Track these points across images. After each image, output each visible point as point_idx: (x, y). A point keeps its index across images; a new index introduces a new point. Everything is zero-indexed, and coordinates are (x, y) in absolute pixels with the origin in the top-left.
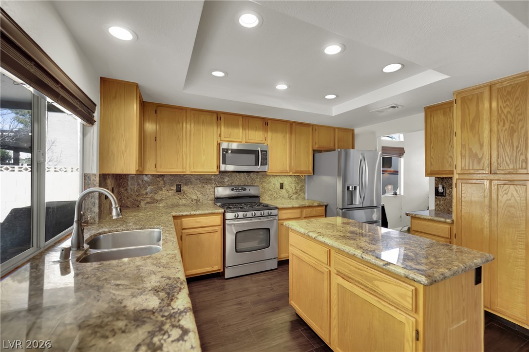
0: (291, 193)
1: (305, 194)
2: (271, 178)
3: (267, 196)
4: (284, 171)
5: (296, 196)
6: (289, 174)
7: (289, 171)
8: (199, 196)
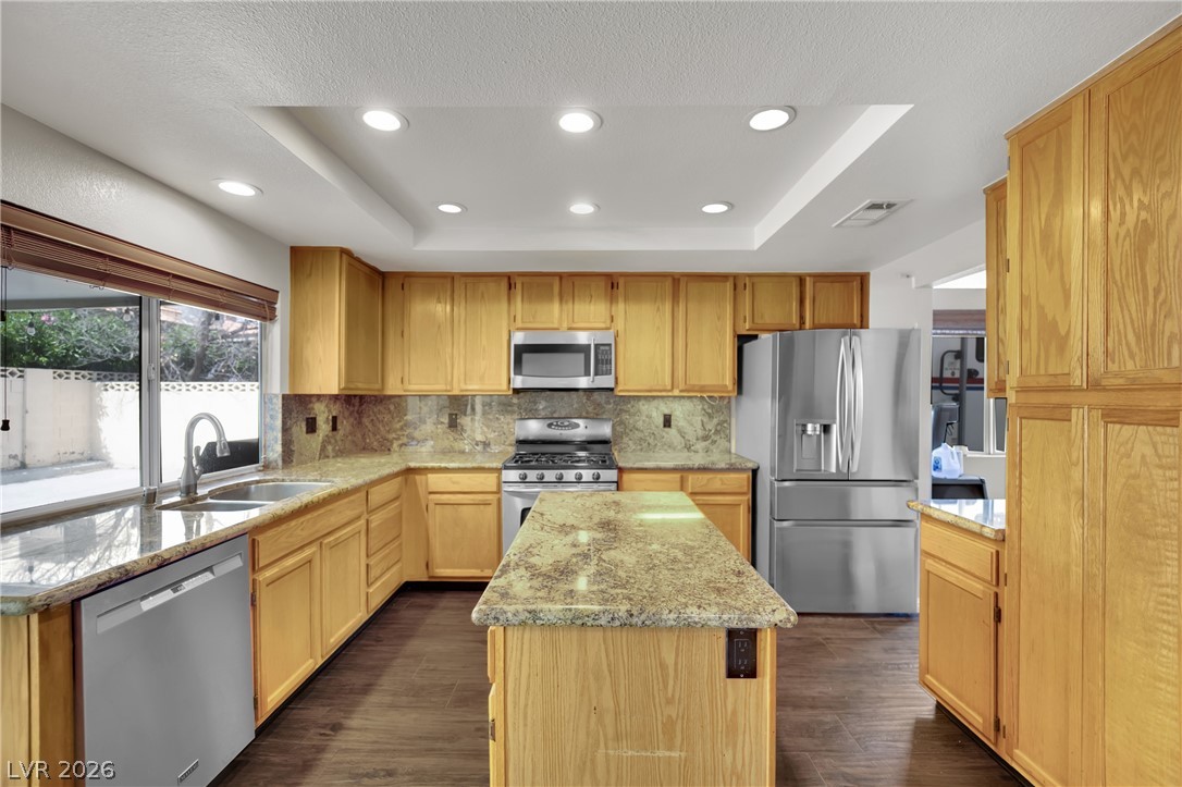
0: (691, 436)
1: (729, 441)
2: (641, 403)
3: (630, 442)
4: (657, 388)
5: (704, 444)
6: (670, 394)
7: (669, 388)
8: (489, 436)
